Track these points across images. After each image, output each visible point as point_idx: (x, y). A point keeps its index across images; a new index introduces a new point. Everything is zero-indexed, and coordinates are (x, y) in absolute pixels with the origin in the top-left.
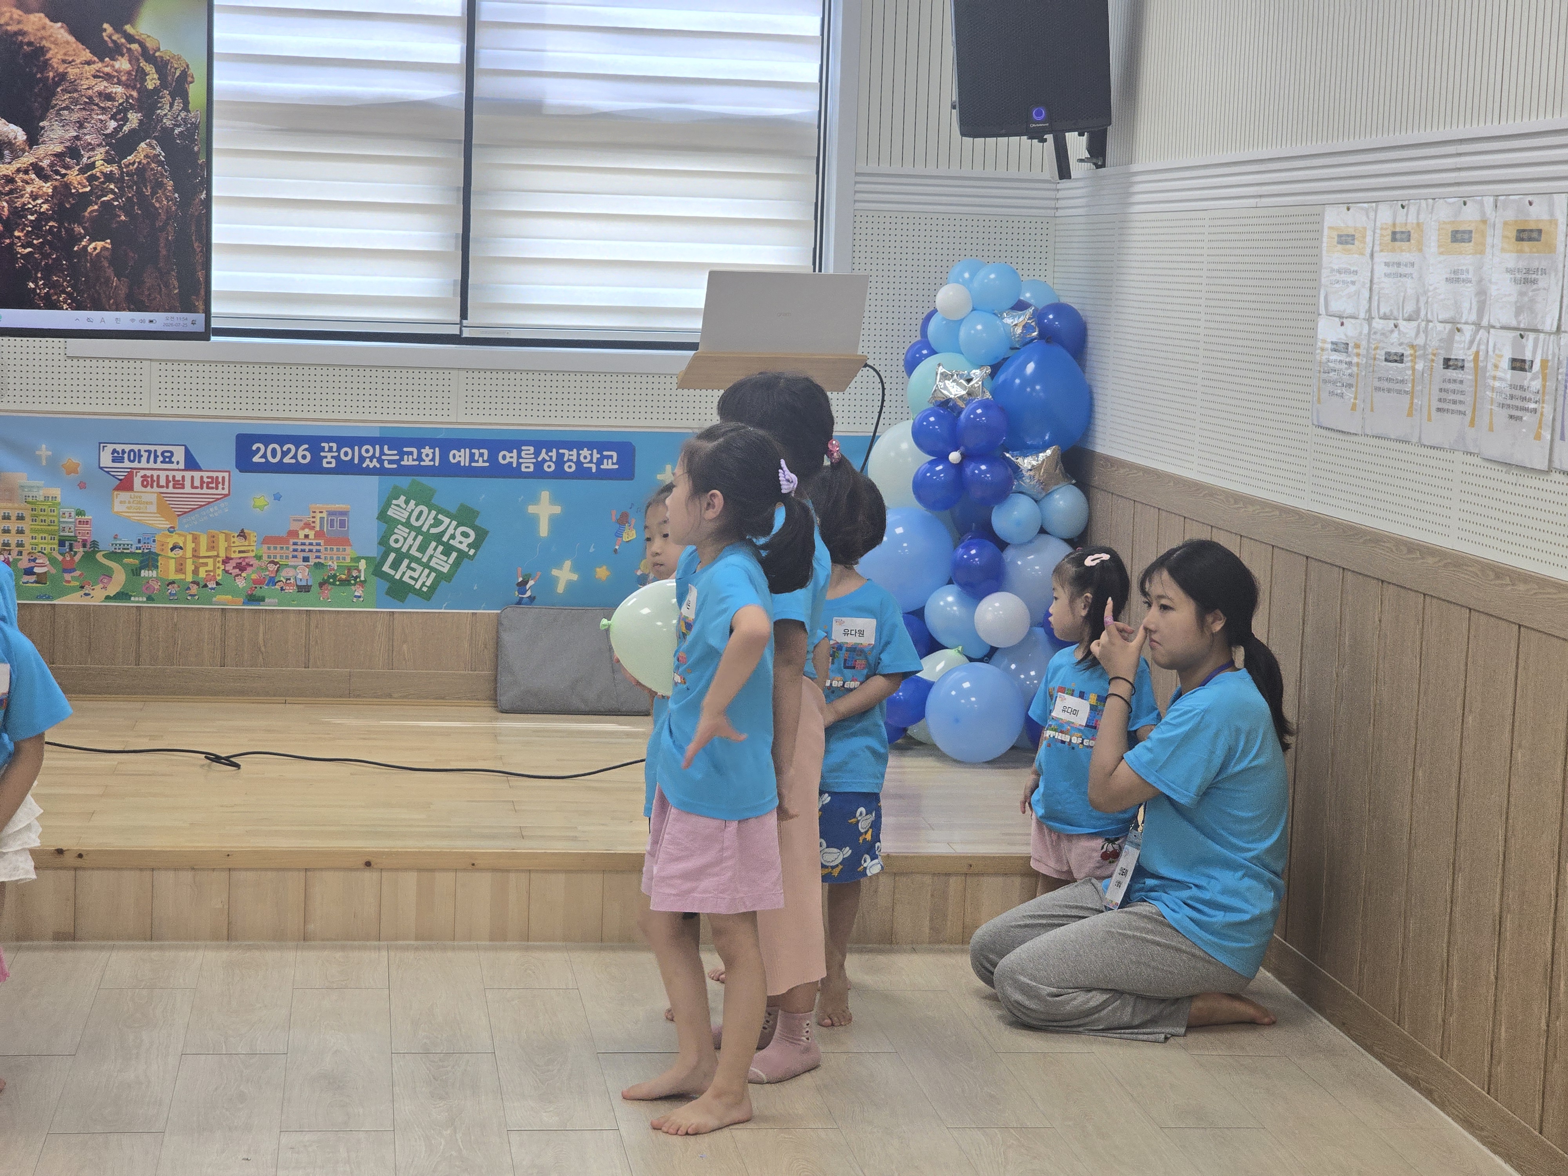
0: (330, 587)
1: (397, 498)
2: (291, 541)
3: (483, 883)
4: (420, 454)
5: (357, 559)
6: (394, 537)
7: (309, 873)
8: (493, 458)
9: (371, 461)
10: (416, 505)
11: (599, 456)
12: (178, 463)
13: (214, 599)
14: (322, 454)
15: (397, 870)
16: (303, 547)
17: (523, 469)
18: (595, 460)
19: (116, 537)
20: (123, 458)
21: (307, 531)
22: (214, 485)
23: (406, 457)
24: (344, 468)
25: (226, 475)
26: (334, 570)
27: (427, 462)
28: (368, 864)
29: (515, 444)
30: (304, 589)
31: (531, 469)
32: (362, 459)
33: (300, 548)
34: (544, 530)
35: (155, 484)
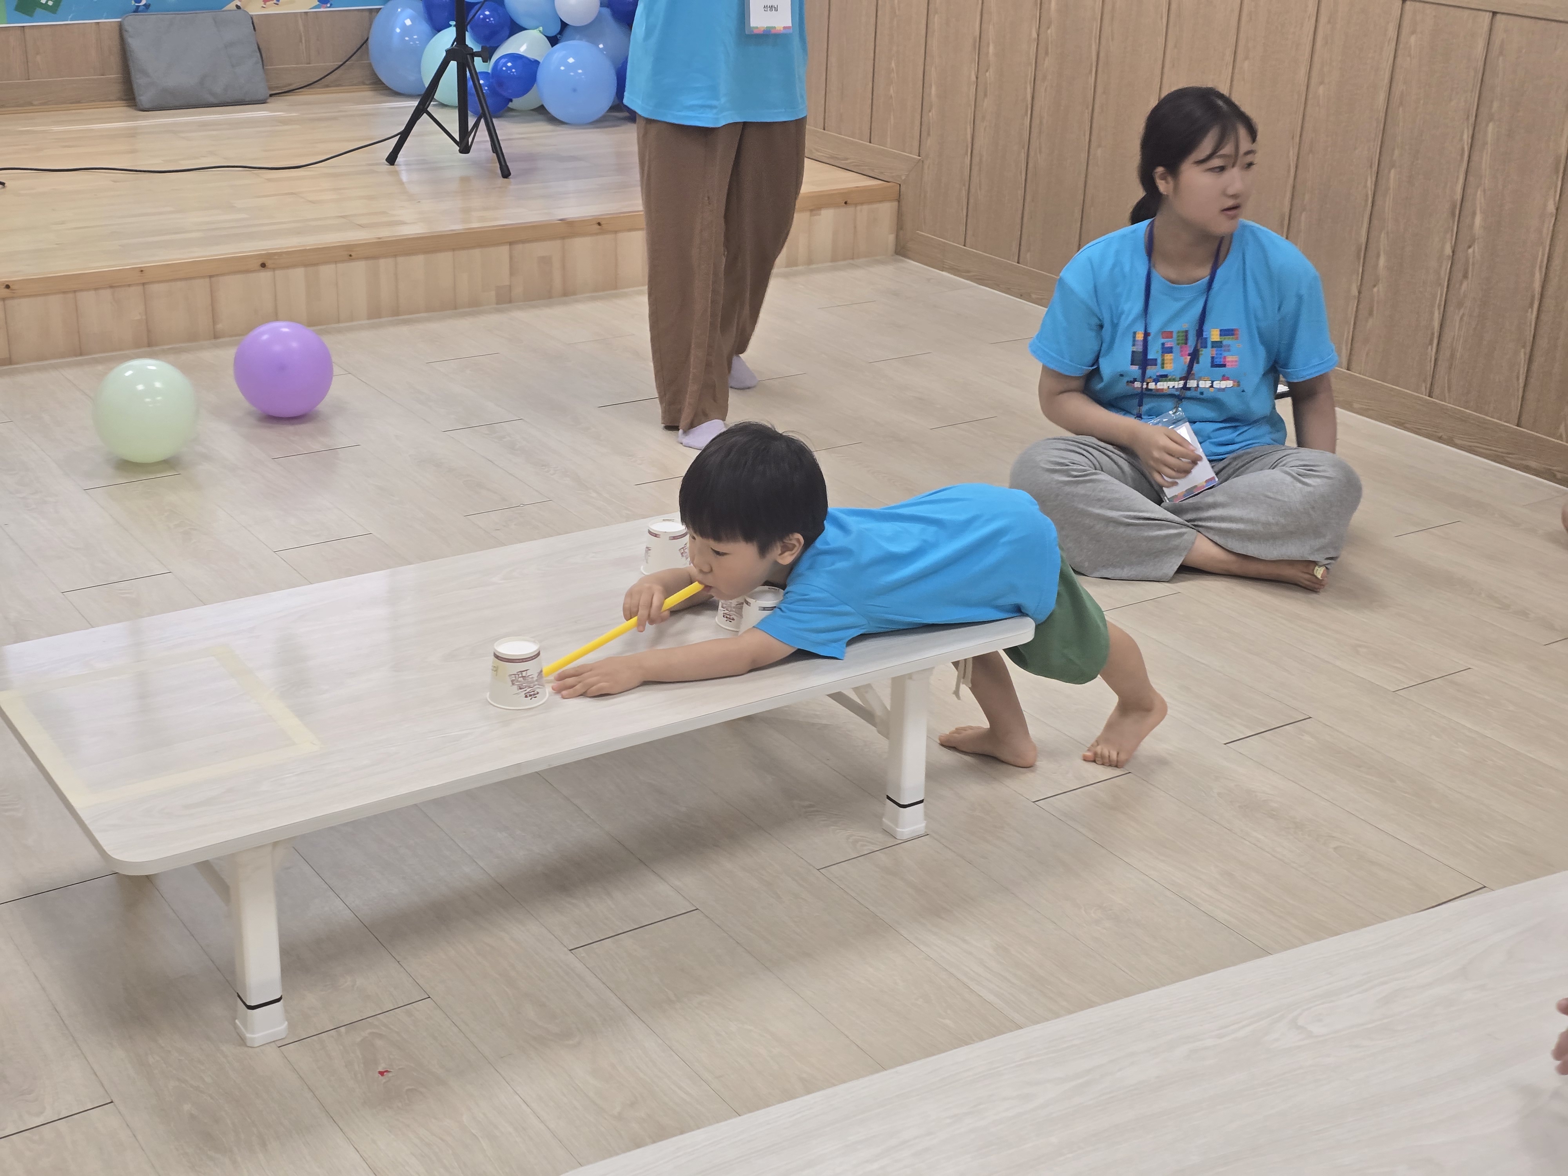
3: (359, 269)
7: (213, 279)
15: (288, 267)
28: (263, 265)
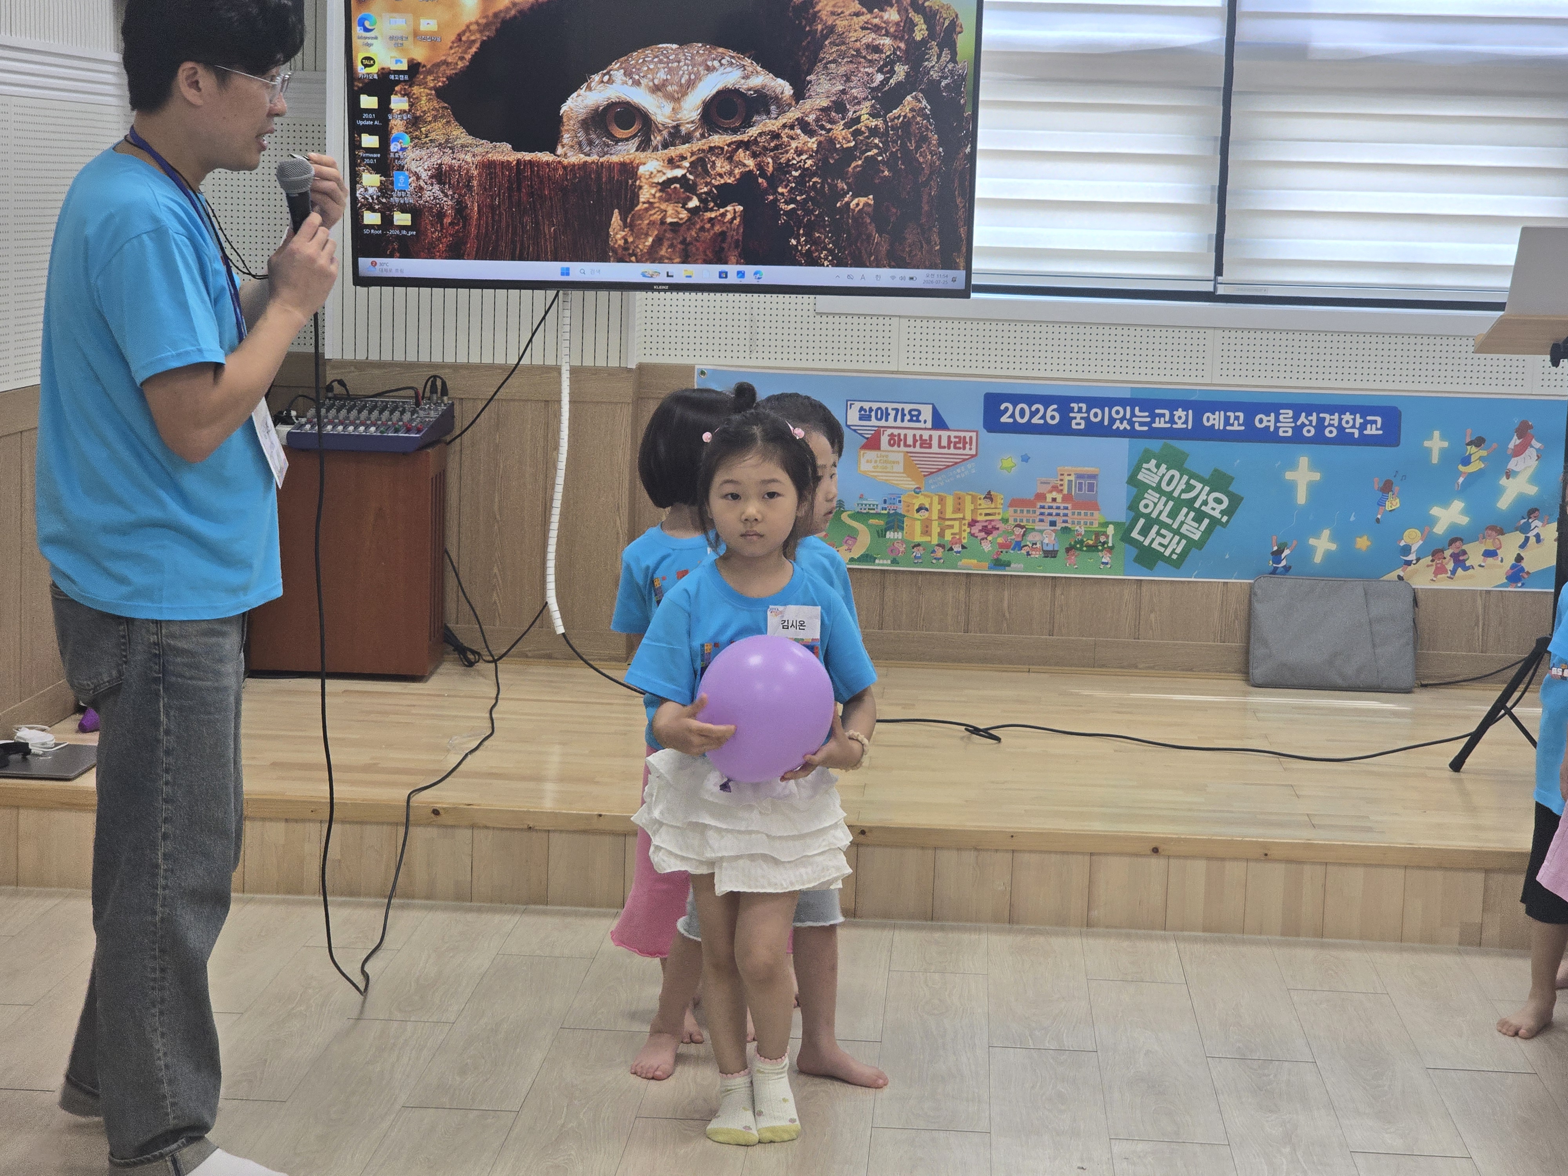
0: (1077, 552)
1: (1147, 462)
2: (1039, 504)
3: (1276, 874)
4: (1172, 416)
5: (1106, 524)
6: (1143, 502)
7: (1093, 857)
8: (1249, 422)
9: (1121, 423)
10: (1168, 469)
11: (1362, 421)
12: (925, 422)
13: (960, 563)
14: (1072, 415)
15: (1186, 857)
16: (1051, 511)
17: (1281, 434)
18: (1357, 425)
19: (861, 497)
20: (870, 416)
21: (1054, 494)
22: (961, 445)
23: (1157, 419)
24: (1093, 430)
25: (974, 435)
26: (1081, 534)
27: (1180, 425)
28: (1155, 850)
29: (1273, 407)
30: (1051, 554)
31: (1290, 434)
32: (1112, 421)
33: (1047, 511)
34: (1301, 497)
35: (902, 443)
